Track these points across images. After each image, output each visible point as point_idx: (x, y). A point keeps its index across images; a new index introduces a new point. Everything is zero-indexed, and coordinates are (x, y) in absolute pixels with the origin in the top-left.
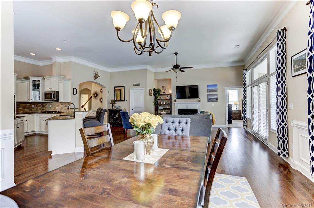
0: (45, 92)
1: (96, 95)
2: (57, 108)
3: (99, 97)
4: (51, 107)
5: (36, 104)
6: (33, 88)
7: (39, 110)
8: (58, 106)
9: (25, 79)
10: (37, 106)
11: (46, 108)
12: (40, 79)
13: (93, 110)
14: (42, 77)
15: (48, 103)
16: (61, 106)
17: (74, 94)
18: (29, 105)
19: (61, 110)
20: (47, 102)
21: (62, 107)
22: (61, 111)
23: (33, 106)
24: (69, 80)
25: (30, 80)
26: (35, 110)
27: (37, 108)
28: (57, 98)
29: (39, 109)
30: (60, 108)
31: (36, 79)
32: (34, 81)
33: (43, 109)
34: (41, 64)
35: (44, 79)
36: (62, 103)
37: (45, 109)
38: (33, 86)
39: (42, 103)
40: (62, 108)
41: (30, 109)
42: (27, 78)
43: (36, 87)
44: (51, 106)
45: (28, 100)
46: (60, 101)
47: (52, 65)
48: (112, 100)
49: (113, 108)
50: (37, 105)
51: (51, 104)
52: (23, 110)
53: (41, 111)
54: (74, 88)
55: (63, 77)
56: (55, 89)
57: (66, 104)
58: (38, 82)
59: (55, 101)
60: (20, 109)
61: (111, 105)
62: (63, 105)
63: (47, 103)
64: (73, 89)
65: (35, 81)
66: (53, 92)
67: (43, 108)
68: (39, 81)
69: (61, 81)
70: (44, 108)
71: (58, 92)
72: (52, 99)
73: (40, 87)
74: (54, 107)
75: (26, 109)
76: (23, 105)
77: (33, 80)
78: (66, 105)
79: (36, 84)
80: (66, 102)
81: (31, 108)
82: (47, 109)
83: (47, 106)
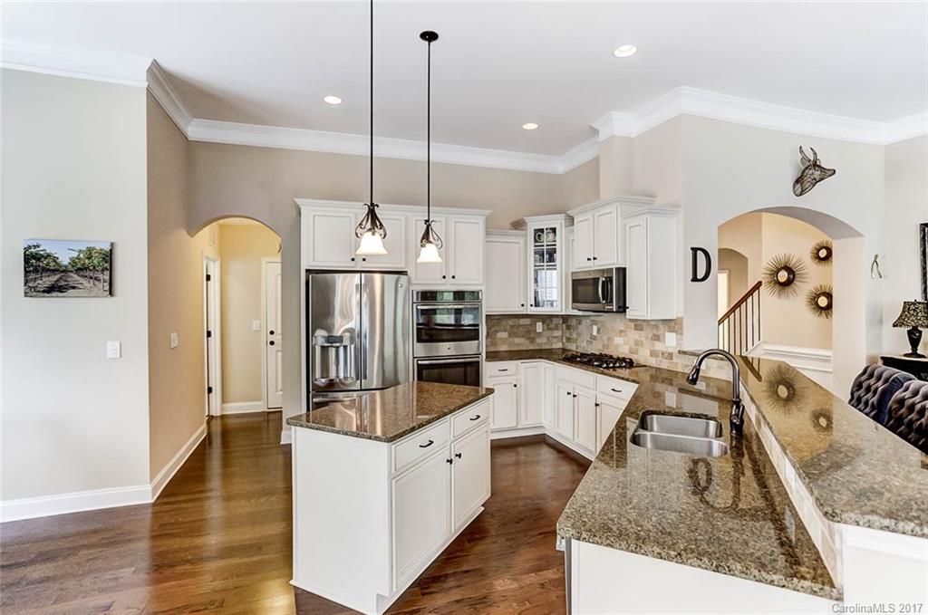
0: (572, 273)
1: (783, 276)
2: (618, 340)
3: (805, 288)
4: (595, 333)
5: (547, 319)
6: (535, 261)
7: (555, 340)
8: (621, 331)
9: (515, 229)
10: (551, 326)
11: (579, 334)
12: (557, 221)
13: (767, 347)
14: (563, 215)
15: (585, 316)
16: (634, 335)
17: (695, 279)
18: (527, 321)
19: (636, 353)
20: (581, 313)
21: (637, 338)
22: (634, 357)
23: (539, 327)
24: (671, 209)
25: (526, 230)
26: (545, 341)
27: (549, 333)
28: (618, 302)
29: (556, 337)
30: (632, 343)
31: (545, 222)
32: (539, 233)
33: (569, 339)
34: (560, 166)
35: (571, 220)
36: (639, 325)
37: (577, 340)
38: (535, 253)
39: (565, 318)
40: (638, 343)
41: (529, 338)
42: (518, 225)
43: (546, 256)
44: (595, 328)
45: (523, 305)
46: (630, 314)
47: (598, 158)
48: (905, 303)
49: (914, 353)
50: (552, 321)
51: (594, 323)
52: (511, 339)
53: (563, 344)
54: (695, 250)
55: (642, 200)
56: (609, 261)
57: (657, 326)
58: (551, 236)
59: (610, 311)
60: (502, 339)
61: (904, 330)
62: (642, 330)
63: (582, 319)
64: (690, 253)
65: (542, 230)
66: (603, 271)
67: (568, 335)
68: (554, 230)
69: (633, 222)
70: (571, 334)
71: (622, 272)
72: (598, 302)
73: (557, 256)
74: (605, 338)
75: (517, 337)
76: (511, 322)
77: (536, 231)
78: (655, 332)
79: (545, 244)
80: (655, 321)
81: (532, 336)
82: (583, 342)
83: (583, 327)
